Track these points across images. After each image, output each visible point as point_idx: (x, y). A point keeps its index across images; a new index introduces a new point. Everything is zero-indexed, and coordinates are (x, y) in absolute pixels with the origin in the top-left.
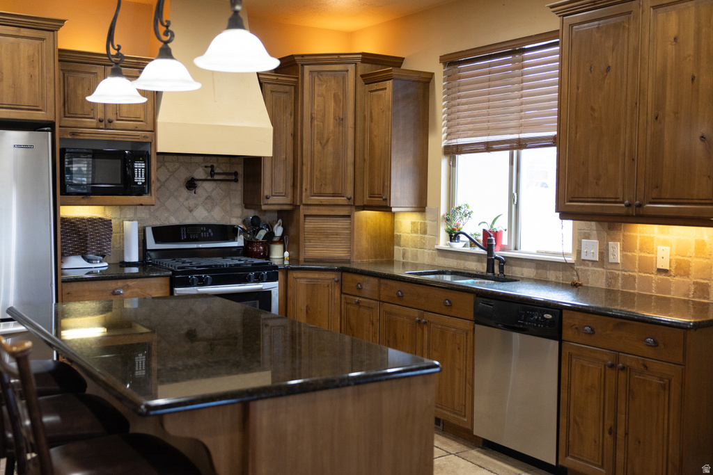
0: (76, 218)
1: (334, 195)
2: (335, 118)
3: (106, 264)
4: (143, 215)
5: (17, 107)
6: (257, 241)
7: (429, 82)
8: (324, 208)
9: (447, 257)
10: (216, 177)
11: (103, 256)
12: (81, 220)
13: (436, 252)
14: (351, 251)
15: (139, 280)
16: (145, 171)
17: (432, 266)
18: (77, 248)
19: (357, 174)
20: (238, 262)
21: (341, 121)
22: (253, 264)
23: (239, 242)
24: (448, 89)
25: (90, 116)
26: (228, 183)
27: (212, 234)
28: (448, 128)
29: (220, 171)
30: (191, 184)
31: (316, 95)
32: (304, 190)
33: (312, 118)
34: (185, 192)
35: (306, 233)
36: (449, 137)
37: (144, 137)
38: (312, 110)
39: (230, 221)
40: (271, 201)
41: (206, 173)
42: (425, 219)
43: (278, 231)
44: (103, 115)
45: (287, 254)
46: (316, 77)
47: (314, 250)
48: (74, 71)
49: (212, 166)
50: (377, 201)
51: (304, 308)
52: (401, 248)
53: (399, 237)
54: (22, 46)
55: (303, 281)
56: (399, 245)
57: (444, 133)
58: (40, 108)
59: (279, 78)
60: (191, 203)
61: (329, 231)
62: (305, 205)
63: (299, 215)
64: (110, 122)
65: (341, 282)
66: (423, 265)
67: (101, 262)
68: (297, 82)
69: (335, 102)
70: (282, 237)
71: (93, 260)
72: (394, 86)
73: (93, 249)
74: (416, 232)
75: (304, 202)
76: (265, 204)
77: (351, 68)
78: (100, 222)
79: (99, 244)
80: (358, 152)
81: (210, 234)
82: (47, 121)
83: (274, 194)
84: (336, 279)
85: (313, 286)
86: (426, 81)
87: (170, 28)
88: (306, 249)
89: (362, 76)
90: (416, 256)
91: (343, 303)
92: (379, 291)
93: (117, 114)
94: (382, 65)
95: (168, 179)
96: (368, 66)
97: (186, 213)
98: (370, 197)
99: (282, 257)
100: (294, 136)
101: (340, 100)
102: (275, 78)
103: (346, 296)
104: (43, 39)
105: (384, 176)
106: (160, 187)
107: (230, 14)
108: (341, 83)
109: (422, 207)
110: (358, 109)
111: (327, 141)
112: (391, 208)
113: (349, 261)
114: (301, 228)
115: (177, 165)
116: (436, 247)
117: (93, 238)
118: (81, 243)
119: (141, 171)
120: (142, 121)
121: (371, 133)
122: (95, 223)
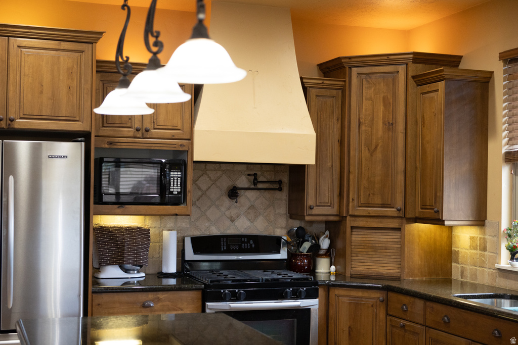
0: (115, 227)
1: (383, 206)
2: (384, 123)
3: (143, 274)
4: (184, 225)
5: (56, 118)
6: (301, 254)
7: (488, 82)
8: (372, 219)
9: (509, 279)
10: (260, 186)
11: (141, 267)
12: (120, 229)
13: (497, 271)
14: (401, 268)
15: (170, 293)
16: (181, 180)
17: (492, 288)
18: (115, 258)
19: (408, 182)
20: (275, 276)
21: (390, 126)
22: (292, 279)
23: (283, 255)
24: (510, 89)
25: (128, 125)
26: (273, 192)
27: (253, 246)
28: (510, 132)
29: (265, 180)
30: (233, 193)
31: (364, 98)
32: (351, 200)
33: (360, 124)
34: (227, 201)
35: (353, 247)
36: (511, 142)
37: (181, 145)
38: (359, 115)
39: (274, 232)
40: (316, 211)
41: (249, 181)
42: (484, 234)
43: (325, 244)
44: (140, 124)
45: (333, 268)
46: (364, 80)
47: (361, 265)
48: (113, 81)
49: (255, 175)
50: (429, 213)
51: (346, 329)
52: (459, 266)
53: (457, 253)
54: (62, 59)
55: (346, 300)
56: (457, 262)
57: (505, 138)
58: (78, 119)
59: (325, 82)
60: (233, 212)
61: (377, 245)
62: (352, 216)
63: (346, 226)
64: (147, 131)
65: (386, 302)
66: (483, 287)
67: (138, 272)
68: (344, 86)
69: (385, 105)
70: (328, 250)
71: (130, 270)
72: (447, 87)
73: (129, 259)
74: (475, 249)
75: (350, 213)
76: (309, 215)
77: (402, 69)
78: (139, 231)
79: (136, 254)
80: (408, 159)
81: (251, 245)
82: (83, 131)
83: (318, 204)
84: (381, 298)
85: (356, 305)
86: (484, 81)
87: (160, 39)
88: (353, 263)
89: (413, 77)
90: (476, 275)
91: (388, 326)
92: (425, 314)
93: (154, 123)
94: (436, 64)
95: (209, 188)
96: (420, 66)
97: (228, 222)
98: (422, 208)
99: (328, 271)
100: (341, 142)
101: (390, 103)
102: (320, 82)
103: (391, 318)
104: (82, 52)
105: (436, 185)
106: (201, 196)
107: (194, 23)
108: (391, 85)
109: (481, 221)
110: (409, 112)
111: (376, 147)
112: (444, 221)
113: (398, 279)
114: (347, 241)
115: (219, 173)
116: (497, 266)
117: (130, 248)
118: (119, 252)
119: (177, 180)
120: (179, 130)
121: (423, 139)
122: (133, 232)
